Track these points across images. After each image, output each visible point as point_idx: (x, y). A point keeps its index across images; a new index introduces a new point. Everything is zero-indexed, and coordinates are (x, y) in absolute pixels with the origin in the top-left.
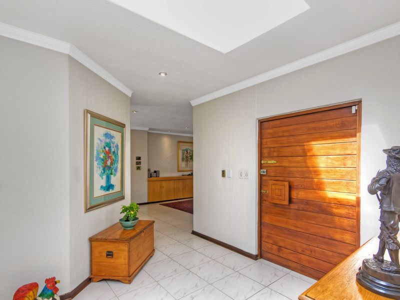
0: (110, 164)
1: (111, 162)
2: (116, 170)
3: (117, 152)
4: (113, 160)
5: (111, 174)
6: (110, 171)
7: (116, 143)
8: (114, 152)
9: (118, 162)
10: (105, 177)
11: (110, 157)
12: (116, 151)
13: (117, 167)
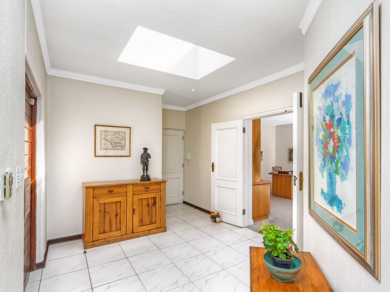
0: (333, 150)
1: (335, 143)
2: (345, 166)
3: (348, 116)
4: (339, 141)
5: (336, 172)
6: (334, 164)
7: (344, 94)
8: (340, 120)
9: (350, 142)
10: (325, 174)
11: (332, 135)
12: (344, 117)
13: (347, 157)
